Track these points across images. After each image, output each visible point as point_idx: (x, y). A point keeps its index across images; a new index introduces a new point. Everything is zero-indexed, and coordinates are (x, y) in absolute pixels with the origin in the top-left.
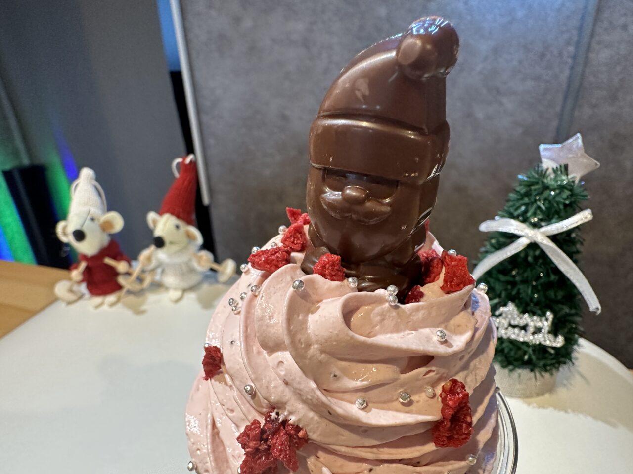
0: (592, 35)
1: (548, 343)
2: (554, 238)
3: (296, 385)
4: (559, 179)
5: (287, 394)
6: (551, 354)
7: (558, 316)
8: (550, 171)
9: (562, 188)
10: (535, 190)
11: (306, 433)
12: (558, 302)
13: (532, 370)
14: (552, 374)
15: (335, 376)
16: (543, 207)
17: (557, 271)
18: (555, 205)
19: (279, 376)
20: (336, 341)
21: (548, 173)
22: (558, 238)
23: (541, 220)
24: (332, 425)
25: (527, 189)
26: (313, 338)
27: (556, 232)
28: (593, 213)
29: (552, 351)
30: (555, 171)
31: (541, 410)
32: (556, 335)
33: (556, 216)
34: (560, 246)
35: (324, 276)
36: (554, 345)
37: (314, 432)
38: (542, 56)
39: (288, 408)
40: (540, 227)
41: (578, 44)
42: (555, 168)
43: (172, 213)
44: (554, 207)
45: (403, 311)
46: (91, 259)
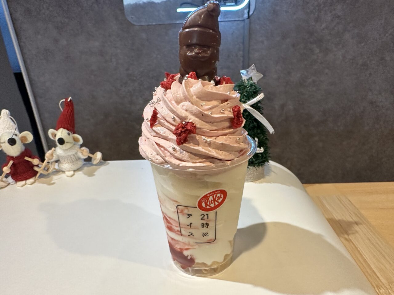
0: (249, 46)
1: (258, 152)
2: (252, 106)
3: (190, 110)
4: (249, 82)
5: (187, 114)
6: (260, 156)
7: (260, 139)
8: (246, 80)
9: (251, 85)
10: (242, 88)
11: (195, 125)
12: (259, 134)
13: (254, 166)
14: (262, 167)
15: (202, 105)
16: (246, 94)
17: (256, 120)
18: (250, 93)
19: (183, 109)
20: (201, 92)
21: (245, 81)
22: (254, 106)
23: (246, 100)
24: (203, 122)
25: (239, 88)
26: (193, 94)
27: (253, 103)
28: (264, 94)
29: (260, 155)
30: (247, 80)
31: (261, 184)
32: (260, 148)
33: (251, 97)
34: (255, 108)
35: (192, 78)
36: (260, 152)
37: (198, 124)
38: (229, 56)
39: (189, 118)
40: (246, 102)
41: (243, 51)
42: (247, 78)
43: (64, 128)
44: (250, 94)
45: (217, 87)
46: (16, 158)
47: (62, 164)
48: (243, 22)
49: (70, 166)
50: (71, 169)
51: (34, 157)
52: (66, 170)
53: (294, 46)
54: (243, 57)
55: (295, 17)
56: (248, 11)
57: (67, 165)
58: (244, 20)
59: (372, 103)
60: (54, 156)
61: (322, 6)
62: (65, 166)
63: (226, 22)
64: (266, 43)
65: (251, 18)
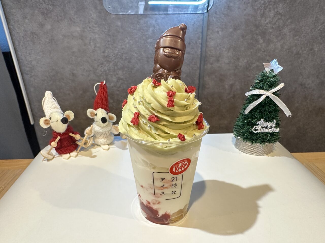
1: (275, 131)
7: (277, 121)
8: (268, 72)
9: (274, 76)
10: (265, 78)
12: (277, 116)
16: (269, 84)
18: (272, 83)
23: (269, 88)
27: (274, 92)
28: (285, 84)
29: (276, 134)
32: (277, 128)
40: (269, 90)
42: (269, 70)
46: (62, 135)
47: (98, 139)
48: (203, 15)
49: (105, 141)
50: (106, 144)
51: (76, 133)
52: (101, 144)
53: (243, 36)
54: (202, 44)
55: (245, 12)
56: (207, 6)
57: (103, 139)
58: (203, 13)
59: (301, 85)
60: (93, 132)
61: (267, 4)
62: (101, 140)
63: (189, 15)
64: (220, 33)
65: (209, 12)
